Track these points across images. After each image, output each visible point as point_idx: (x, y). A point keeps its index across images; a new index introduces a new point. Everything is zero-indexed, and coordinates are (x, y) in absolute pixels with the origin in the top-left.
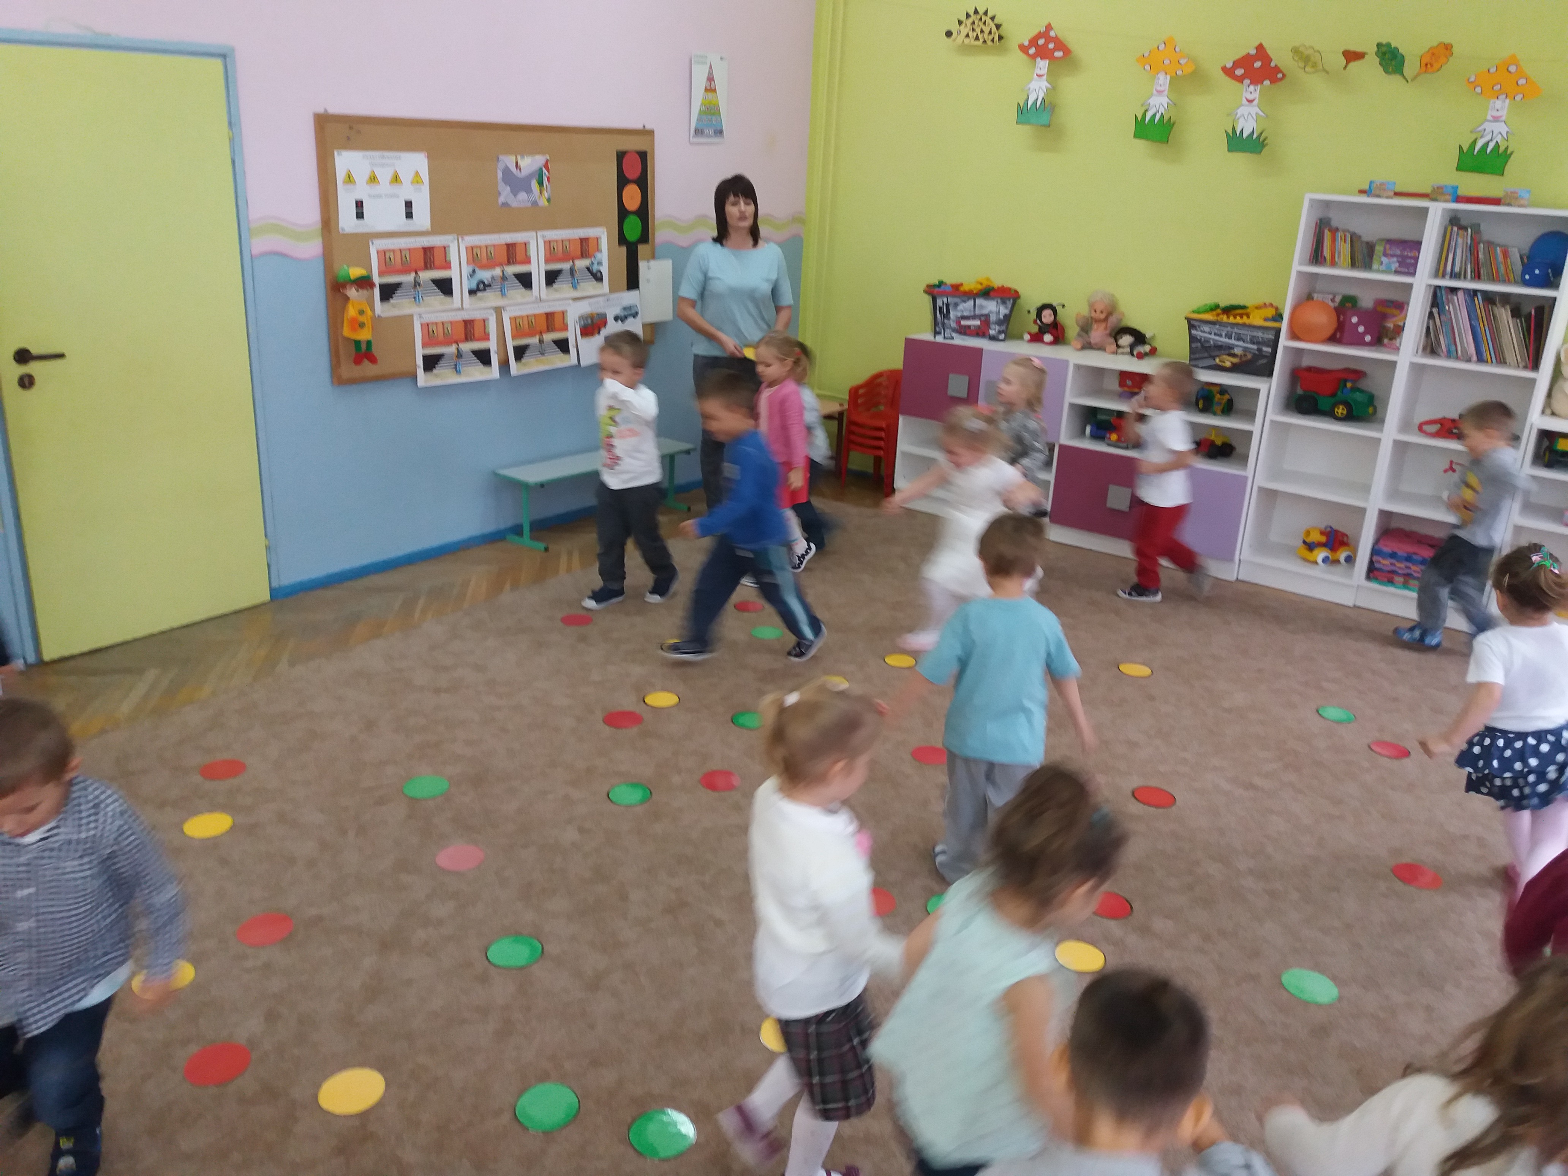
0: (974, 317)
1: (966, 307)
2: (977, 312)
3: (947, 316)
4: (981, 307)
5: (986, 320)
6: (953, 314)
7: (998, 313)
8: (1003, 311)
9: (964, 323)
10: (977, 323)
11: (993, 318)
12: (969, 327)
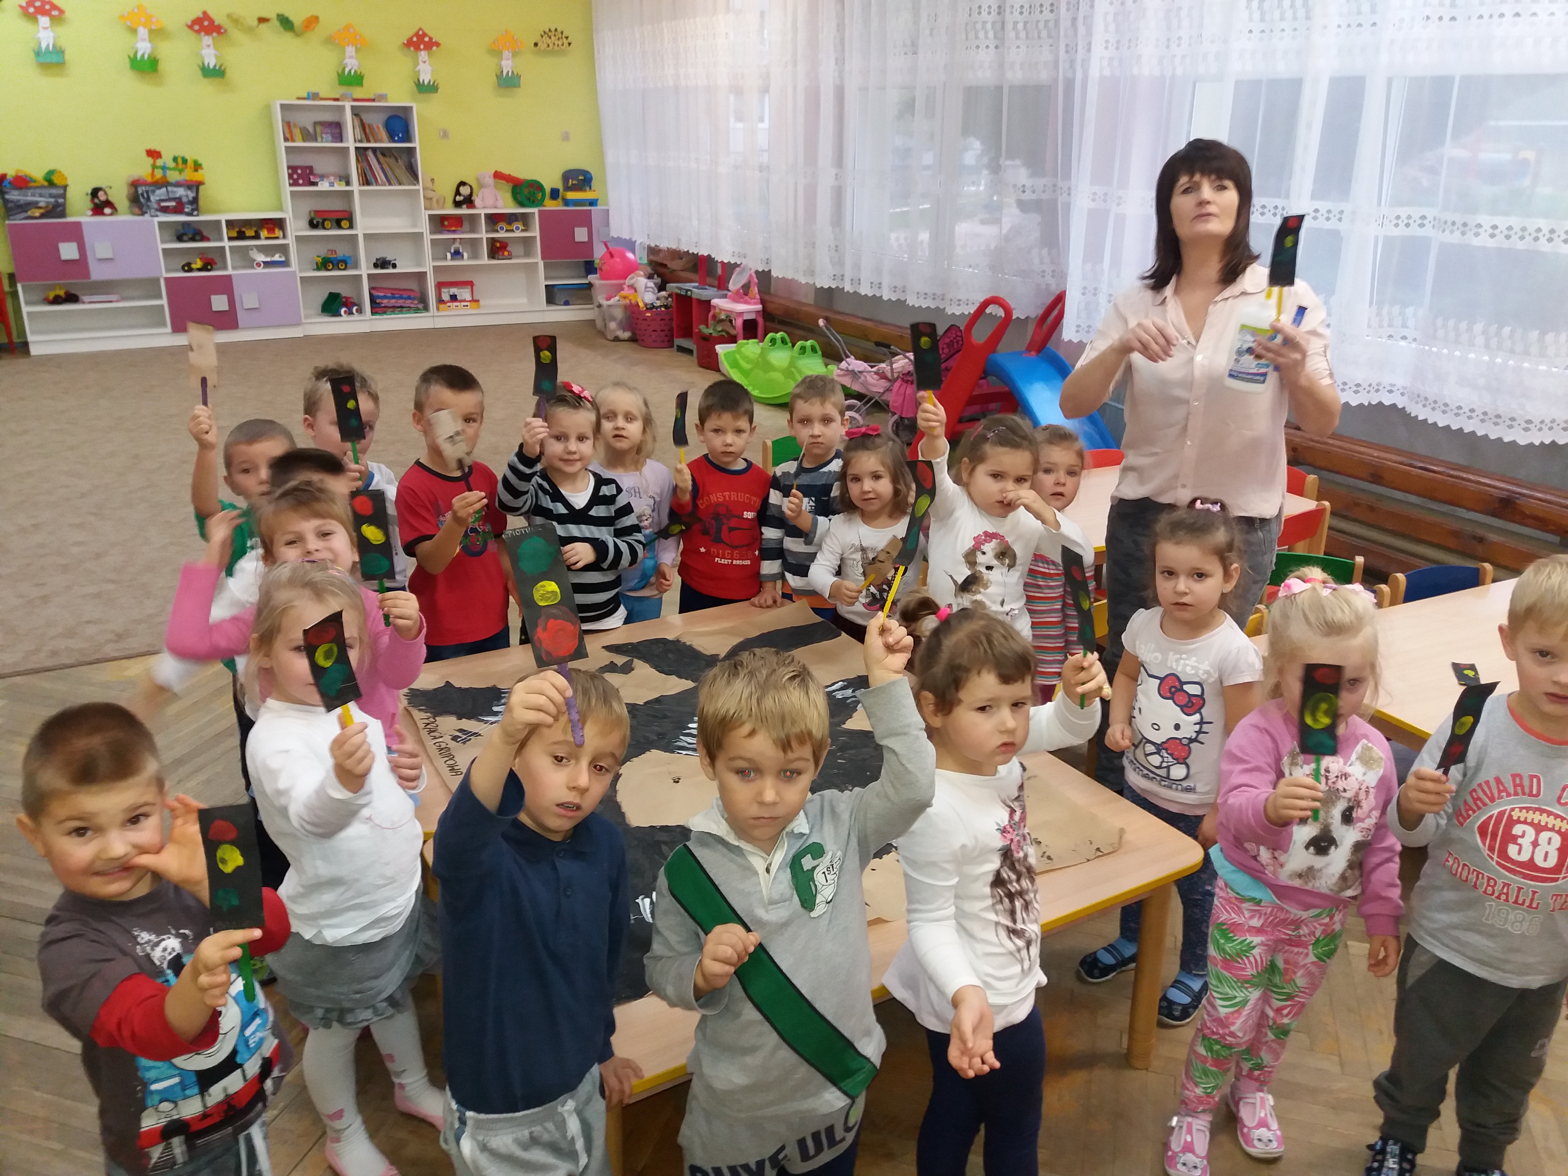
0: (170, 200)
1: (161, 193)
2: (171, 196)
3: (148, 199)
4: (173, 192)
5: (179, 200)
6: (152, 198)
7: (187, 196)
8: (191, 195)
9: (163, 204)
10: (173, 204)
11: (184, 200)
12: (168, 207)
